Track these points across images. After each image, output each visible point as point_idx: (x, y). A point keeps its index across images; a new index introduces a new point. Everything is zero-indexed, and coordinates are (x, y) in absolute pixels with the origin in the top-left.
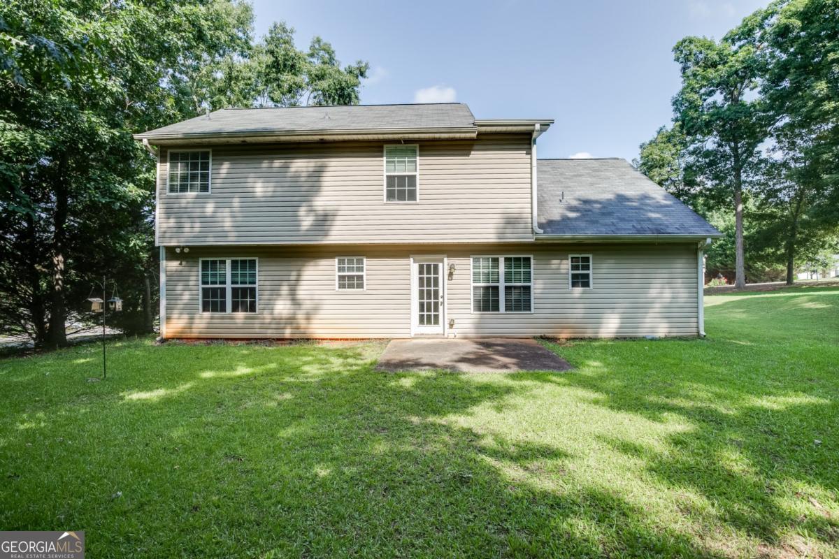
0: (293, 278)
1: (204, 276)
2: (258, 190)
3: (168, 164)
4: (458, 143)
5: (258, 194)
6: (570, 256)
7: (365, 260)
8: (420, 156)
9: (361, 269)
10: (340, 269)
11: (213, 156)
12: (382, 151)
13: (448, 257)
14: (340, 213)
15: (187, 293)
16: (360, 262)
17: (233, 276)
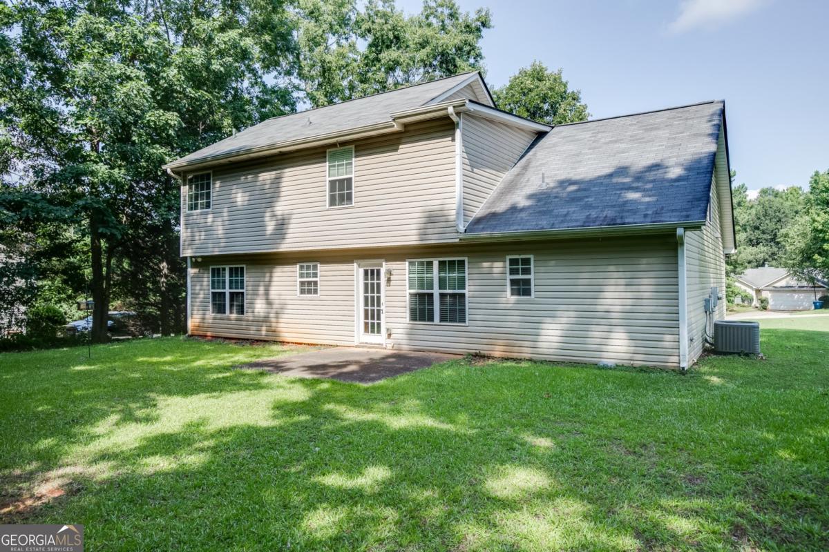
0: (267, 279)
1: (213, 282)
2: (239, 199)
3: (187, 186)
4: (388, 138)
5: (239, 204)
6: (508, 258)
7: (319, 265)
8: (356, 157)
9: (315, 275)
10: (302, 275)
11: (213, 176)
12: (325, 157)
13: (386, 261)
14: (294, 216)
15: (202, 292)
16: (315, 268)
17: (231, 281)
